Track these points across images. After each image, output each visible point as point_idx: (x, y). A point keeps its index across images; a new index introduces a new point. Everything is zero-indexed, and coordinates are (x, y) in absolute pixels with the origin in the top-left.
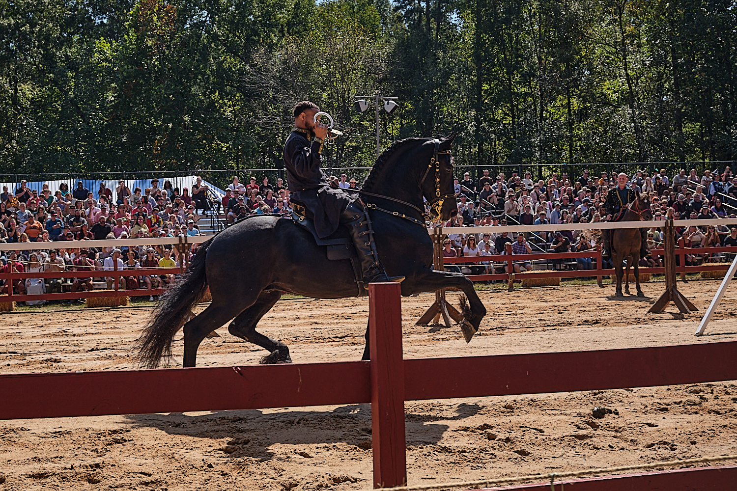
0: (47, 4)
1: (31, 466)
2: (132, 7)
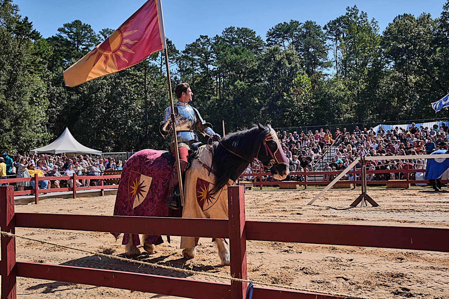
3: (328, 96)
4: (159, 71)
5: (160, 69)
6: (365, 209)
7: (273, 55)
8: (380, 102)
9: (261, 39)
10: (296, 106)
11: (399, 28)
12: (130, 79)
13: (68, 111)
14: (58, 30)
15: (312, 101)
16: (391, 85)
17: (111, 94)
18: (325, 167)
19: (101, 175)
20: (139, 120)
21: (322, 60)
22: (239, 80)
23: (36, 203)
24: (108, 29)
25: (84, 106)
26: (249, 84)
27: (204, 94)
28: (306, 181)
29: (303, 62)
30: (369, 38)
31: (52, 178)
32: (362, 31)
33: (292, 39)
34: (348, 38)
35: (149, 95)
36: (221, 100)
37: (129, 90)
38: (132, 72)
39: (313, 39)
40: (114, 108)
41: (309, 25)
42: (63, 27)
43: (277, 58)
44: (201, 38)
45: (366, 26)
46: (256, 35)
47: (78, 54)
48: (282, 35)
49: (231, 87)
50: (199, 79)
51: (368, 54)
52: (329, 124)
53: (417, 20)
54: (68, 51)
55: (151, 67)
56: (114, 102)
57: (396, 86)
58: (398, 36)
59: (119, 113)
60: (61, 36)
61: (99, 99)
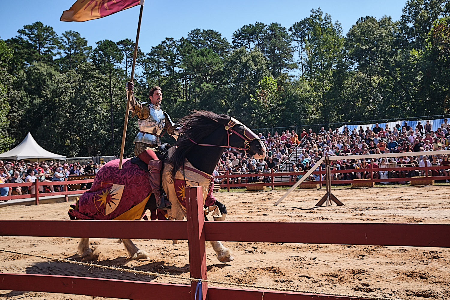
0: (384, 36)
1: (389, 266)
2: (429, 30)
3: (294, 97)
4: (125, 74)
5: (125, 72)
6: (330, 208)
7: (239, 56)
8: (345, 103)
9: (227, 41)
10: (263, 108)
11: (362, 29)
12: (94, 82)
13: (30, 115)
14: (18, 32)
15: (278, 102)
16: (356, 85)
17: (75, 98)
18: (291, 168)
19: (65, 180)
20: (104, 124)
21: (288, 61)
22: (205, 82)
24: (71, 31)
25: (47, 110)
26: (216, 86)
27: (171, 97)
28: (272, 182)
29: (269, 64)
30: (333, 39)
31: (13, 185)
32: (326, 32)
33: (258, 41)
34: (313, 40)
35: (114, 98)
36: (187, 102)
37: (94, 93)
38: (97, 75)
39: (278, 41)
40: (79, 112)
41: (274, 27)
42: (23, 28)
43: (243, 60)
44: (167, 40)
45: (330, 27)
46: (222, 37)
47: (40, 57)
48: (247, 36)
49: (198, 89)
50: (165, 81)
51: (332, 55)
52: (296, 125)
53: (379, 23)
54: (29, 54)
55: (116, 70)
56: (78, 106)
57: (360, 87)
58: (361, 38)
59: (84, 117)
60: (21, 39)
61: (63, 103)
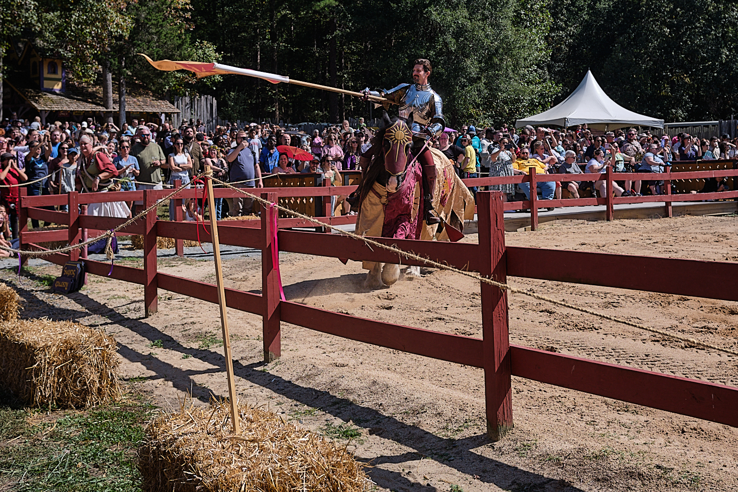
13: (589, 34)
23: (533, 229)
25: (623, 22)
40: (690, 22)
56: (689, 10)
59: (701, 34)
61: (656, 6)
